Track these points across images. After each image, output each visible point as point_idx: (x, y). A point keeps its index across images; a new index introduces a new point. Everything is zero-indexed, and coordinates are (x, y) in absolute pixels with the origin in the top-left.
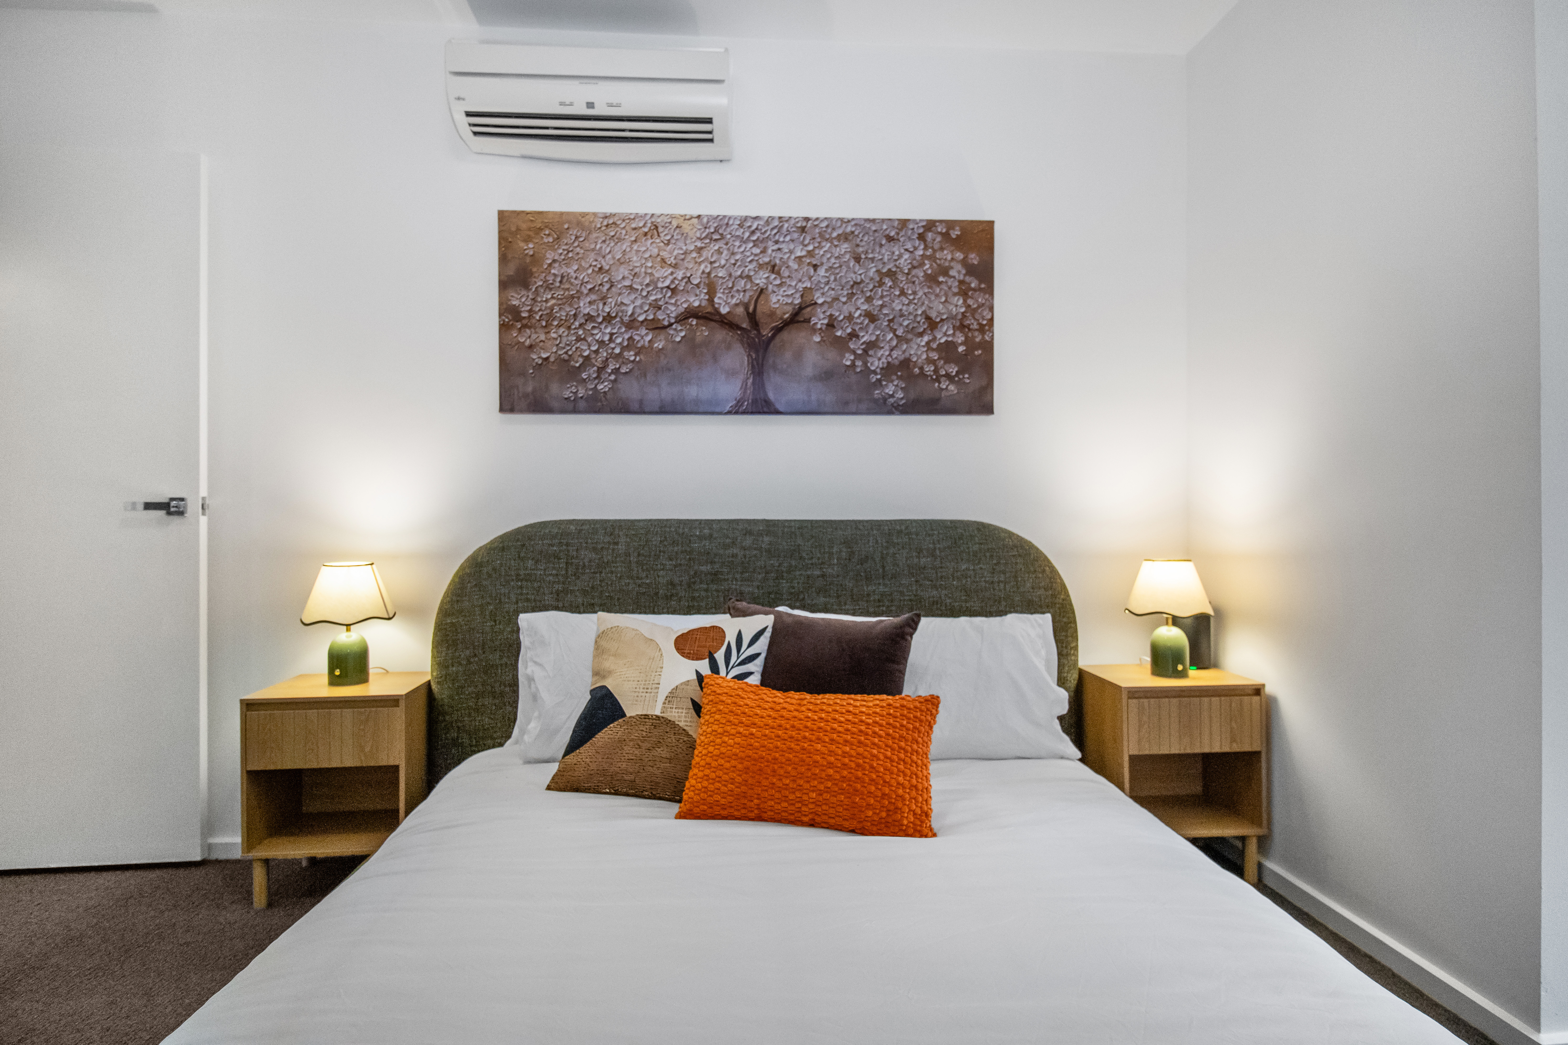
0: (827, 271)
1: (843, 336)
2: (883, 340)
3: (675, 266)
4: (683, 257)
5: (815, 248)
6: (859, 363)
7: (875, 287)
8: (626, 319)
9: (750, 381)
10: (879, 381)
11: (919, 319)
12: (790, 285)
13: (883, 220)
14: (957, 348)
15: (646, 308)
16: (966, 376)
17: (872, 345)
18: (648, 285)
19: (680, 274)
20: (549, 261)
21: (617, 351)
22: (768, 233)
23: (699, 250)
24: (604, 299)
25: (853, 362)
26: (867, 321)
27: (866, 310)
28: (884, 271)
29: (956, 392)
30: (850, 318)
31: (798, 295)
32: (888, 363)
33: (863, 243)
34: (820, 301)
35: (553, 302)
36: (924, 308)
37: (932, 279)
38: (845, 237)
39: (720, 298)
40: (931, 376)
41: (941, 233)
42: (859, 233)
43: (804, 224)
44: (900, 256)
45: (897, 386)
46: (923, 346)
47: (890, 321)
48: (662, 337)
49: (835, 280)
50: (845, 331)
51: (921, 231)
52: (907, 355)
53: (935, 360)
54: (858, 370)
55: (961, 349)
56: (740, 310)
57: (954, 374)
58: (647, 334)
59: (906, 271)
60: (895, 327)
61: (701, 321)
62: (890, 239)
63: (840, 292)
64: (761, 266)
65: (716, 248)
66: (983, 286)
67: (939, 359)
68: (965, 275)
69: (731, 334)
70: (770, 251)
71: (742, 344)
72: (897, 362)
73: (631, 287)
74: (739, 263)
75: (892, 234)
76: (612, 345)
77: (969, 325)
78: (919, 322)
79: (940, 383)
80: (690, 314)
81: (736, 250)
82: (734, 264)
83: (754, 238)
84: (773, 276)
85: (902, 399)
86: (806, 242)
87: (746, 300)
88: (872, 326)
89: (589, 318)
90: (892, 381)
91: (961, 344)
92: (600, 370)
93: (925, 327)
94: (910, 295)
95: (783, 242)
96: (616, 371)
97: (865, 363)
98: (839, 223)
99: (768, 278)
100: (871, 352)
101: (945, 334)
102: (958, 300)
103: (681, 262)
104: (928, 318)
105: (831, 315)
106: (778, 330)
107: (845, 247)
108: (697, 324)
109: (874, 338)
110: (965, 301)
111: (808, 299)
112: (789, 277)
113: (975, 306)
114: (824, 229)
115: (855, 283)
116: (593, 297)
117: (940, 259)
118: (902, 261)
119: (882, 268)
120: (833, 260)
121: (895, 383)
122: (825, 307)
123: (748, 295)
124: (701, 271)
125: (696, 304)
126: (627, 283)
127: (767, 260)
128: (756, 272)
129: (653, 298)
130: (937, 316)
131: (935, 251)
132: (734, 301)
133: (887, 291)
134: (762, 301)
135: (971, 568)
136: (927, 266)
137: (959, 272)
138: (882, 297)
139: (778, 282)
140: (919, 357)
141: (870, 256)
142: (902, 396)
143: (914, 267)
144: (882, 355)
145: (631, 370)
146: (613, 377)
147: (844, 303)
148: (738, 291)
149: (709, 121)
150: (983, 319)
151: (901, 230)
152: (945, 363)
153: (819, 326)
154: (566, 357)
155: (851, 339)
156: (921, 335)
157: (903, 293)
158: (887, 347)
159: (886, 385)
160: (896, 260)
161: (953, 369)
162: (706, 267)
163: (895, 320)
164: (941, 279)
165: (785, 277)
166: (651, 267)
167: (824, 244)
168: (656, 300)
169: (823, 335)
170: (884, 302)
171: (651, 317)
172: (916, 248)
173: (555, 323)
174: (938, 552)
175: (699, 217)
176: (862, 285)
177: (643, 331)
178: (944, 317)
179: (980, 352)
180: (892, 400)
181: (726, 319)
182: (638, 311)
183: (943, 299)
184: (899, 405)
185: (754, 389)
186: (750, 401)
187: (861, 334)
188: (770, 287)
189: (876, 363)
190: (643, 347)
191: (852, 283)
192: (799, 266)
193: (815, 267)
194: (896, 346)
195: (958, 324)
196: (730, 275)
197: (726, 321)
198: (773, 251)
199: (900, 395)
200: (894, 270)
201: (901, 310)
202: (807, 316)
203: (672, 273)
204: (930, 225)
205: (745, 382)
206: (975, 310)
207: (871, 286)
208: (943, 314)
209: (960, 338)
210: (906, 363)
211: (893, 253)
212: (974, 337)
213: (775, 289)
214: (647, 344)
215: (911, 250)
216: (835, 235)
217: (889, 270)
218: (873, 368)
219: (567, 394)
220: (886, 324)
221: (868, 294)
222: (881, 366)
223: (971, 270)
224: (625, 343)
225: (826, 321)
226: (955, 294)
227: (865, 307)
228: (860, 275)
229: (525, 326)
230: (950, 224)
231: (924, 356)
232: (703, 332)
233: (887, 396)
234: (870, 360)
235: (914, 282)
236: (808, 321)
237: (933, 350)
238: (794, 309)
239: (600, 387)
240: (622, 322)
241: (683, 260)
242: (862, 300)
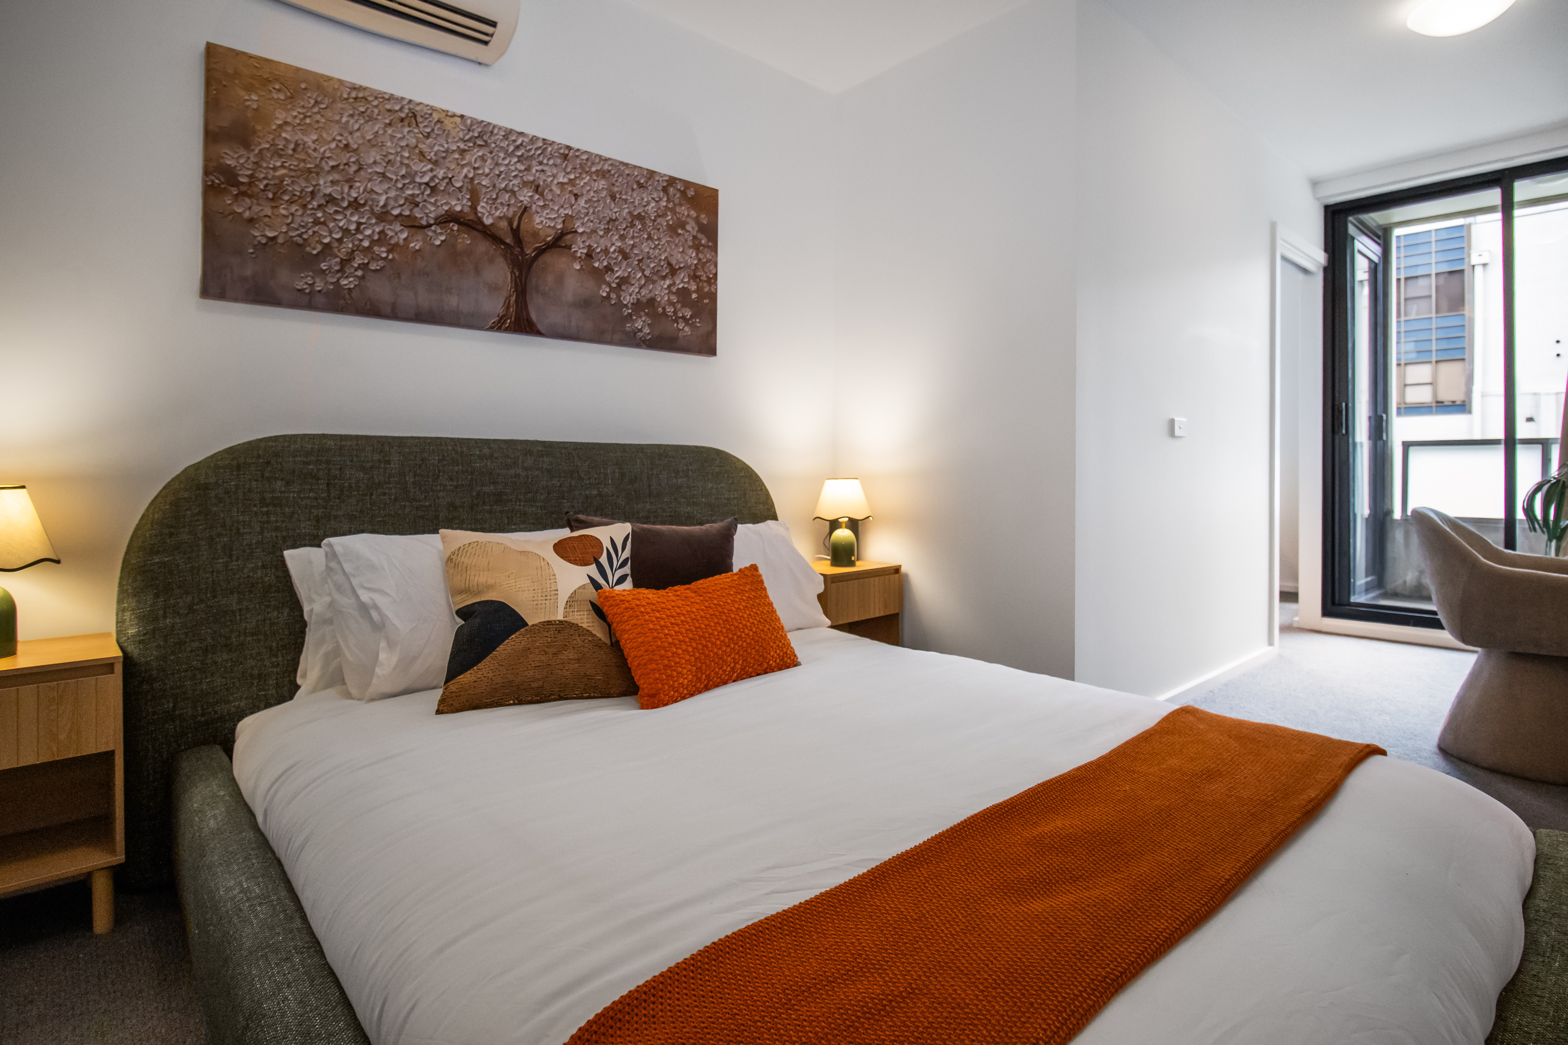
0: (586, 202)
1: (600, 267)
2: (634, 278)
3: (436, 163)
4: (444, 155)
5: (576, 177)
6: (613, 296)
7: (627, 227)
8: (377, 209)
9: (513, 299)
10: (630, 315)
11: (662, 263)
12: (552, 209)
13: (635, 167)
14: (691, 295)
15: (402, 202)
16: (698, 320)
17: (624, 281)
18: (403, 177)
19: (441, 173)
20: (280, 122)
21: (366, 244)
22: (533, 152)
23: (462, 152)
24: (350, 182)
25: (608, 293)
26: (620, 258)
27: (620, 247)
28: (636, 213)
29: (690, 333)
30: (606, 251)
31: (560, 220)
32: (638, 299)
33: (618, 184)
34: (580, 230)
35: (283, 171)
36: (666, 254)
37: (673, 230)
38: (603, 174)
39: (483, 207)
40: (672, 317)
41: (679, 190)
42: (615, 173)
43: (567, 152)
44: (648, 203)
45: (644, 321)
46: (666, 289)
47: (640, 261)
48: (419, 237)
49: (594, 213)
50: (602, 263)
51: (665, 184)
52: (652, 295)
53: (675, 303)
54: (613, 302)
55: (694, 296)
56: (504, 224)
57: (688, 317)
58: (402, 231)
59: (653, 218)
60: (644, 268)
61: (462, 228)
62: (641, 186)
63: (598, 226)
64: (525, 184)
65: (480, 154)
66: (710, 244)
67: (677, 302)
68: (698, 232)
69: (494, 247)
70: (534, 171)
71: (506, 259)
72: (644, 300)
73: (383, 175)
74: (503, 176)
75: (642, 181)
76: (360, 237)
77: (700, 276)
78: (662, 266)
79: (678, 324)
80: (449, 218)
81: (500, 161)
82: (499, 176)
83: (519, 153)
84: (537, 197)
85: (649, 334)
86: (569, 170)
87: (510, 214)
88: (625, 263)
89: (331, 200)
90: (641, 317)
91: (694, 292)
92: (344, 263)
93: (667, 271)
94: (656, 240)
95: (547, 164)
96: (364, 267)
97: (619, 297)
98: (597, 160)
99: (531, 197)
100: (623, 287)
101: (682, 281)
102: (692, 252)
103: (442, 160)
104: (669, 264)
105: (590, 246)
106: (541, 251)
107: (602, 184)
108: (458, 230)
109: (626, 275)
110: (697, 254)
111: (569, 226)
112: (552, 200)
113: (704, 260)
114: (584, 161)
115: (611, 220)
116: (336, 176)
117: (679, 213)
118: (650, 208)
119: (634, 210)
120: (592, 194)
121: (643, 319)
122: (584, 238)
123: (512, 210)
124: (463, 175)
125: (458, 208)
126: (379, 169)
127: (531, 178)
128: (520, 189)
129: (409, 192)
130: (676, 264)
131: (675, 205)
132: (498, 213)
133: (637, 232)
134: (525, 219)
135: (715, 486)
136: (669, 218)
137: (693, 228)
138: (633, 237)
139: (541, 203)
140: (662, 298)
141: (624, 197)
142: (648, 331)
143: (659, 216)
144: (633, 291)
145: (382, 268)
146: (359, 273)
147: (602, 237)
148: (502, 204)
149: (493, 24)
150: (711, 273)
151: (649, 179)
152: (682, 306)
153: (579, 255)
154: (299, 240)
155: (607, 272)
156: (664, 278)
157: (650, 237)
158: (637, 285)
159: (636, 319)
160: (645, 206)
161: (688, 313)
162: (469, 171)
163: (644, 261)
164: (680, 231)
165: (548, 200)
166: (408, 158)
167: (584, 176)
168: (413, 195)
169: (582, 263)
170: (635, 243)
171: (407, 213)
172: (661, 199)
173: (286, 198)
174: (690, 473)
175: (462, 116)
176: (617, 223)
177: (398, 227)
178: (682, 265)
179: (708, 301)
180: (640, 334)
181: (490, 231)
182: (392, 203)
183: (681, 250)
184: (646, 340)
185: (517, 306)
186: (513, 319)
187: (616, 269)
188: (534, 207)
189: (628, 298)
190: (397, 245)
191: (608, 219)
192: (561, 192)
193: (576, 196)
194: (644, 285)
195: (692, 274)
196: (494, 186)
197: (488, 232)
198: (537, 171)
199: (647, 330)
200: (643, 214)
201: (648, 253)
202: (568, 243)
203: (432, 170)
204: (672, 181)
205: (508, 298)
206: (704, 264)
207: (624, 226)
208: (681, 262)
209: (693, 287)
210: (652, 302)
211: (643, 199)
212: (703, 287)
213: (539, 210)
214: (401, 242)
215: (657, 199)
216: (594, 169)
217: (639, 214)
218: (625, 302)
219: (300, 285)
220: (636, 263)
221: (622, 232)
222: (632, 301)
223: (702, 228)
224: (376, 237)
225: (585, 251)
226: (690, 247)
227: (619, 244)
228: (616, 213)
229: (244, 194)
230: (688, 184)
231: (666, 298)
232: (465, 240)
233: (637, 331)
234: (623, 294)
235: (659, 229)
236: (570, 247)
237: (674, 293)
238: (556, 233)
239: (344, 282)
240: (372, 211)
241: (444, 158)
242: (617, 237)
